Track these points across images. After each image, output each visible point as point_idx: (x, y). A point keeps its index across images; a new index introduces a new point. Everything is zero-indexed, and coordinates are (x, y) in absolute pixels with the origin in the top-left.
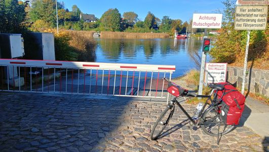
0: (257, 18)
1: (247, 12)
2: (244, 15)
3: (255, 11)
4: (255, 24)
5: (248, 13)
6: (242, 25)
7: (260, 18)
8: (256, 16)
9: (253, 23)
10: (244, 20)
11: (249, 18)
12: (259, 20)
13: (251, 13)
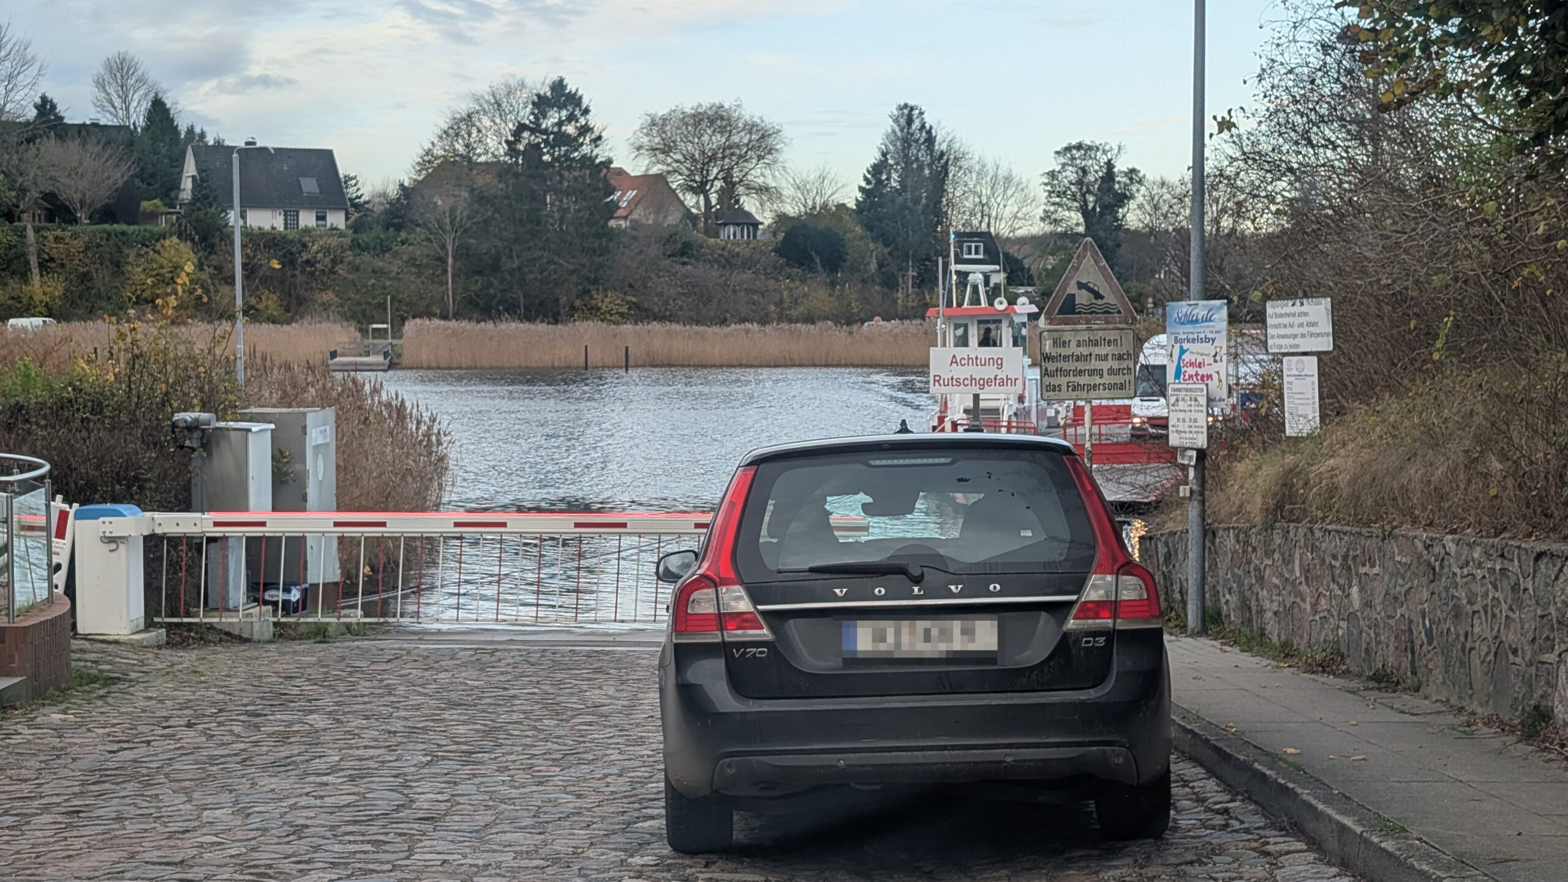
0: (1105, 366)
1: (1073, 349)
2: (1066, 358)
3: (1096, 344)
4: (1102, 381)
5: (1078, 351)
6: (1064, 388)
7: (1116, 365)
8: (1105, 358)
9: (1097, 380)
10: (1067, 373)
11: (1080, 366)
12: (1111, 372)
13: (1085, 351)
